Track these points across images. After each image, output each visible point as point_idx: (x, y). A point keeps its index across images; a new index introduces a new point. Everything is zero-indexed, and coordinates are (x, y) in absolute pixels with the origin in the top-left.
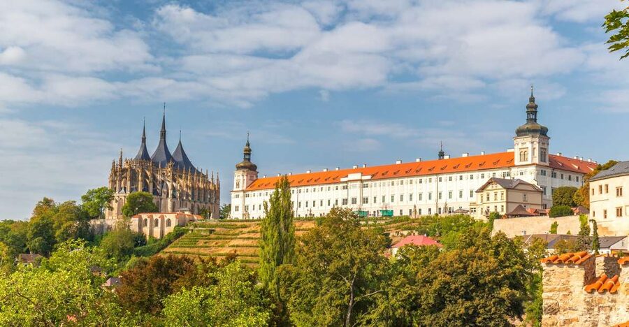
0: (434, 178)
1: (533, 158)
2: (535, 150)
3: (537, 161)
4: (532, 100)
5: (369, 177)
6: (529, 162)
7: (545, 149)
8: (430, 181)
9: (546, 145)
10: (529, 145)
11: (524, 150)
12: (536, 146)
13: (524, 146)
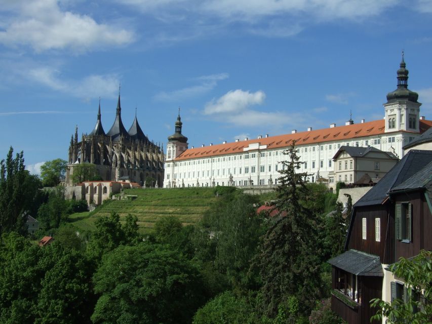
0: (317, 147)
1: (400, 125)
2: (403, 117)
3: (404, 128)
4: (403, 65)
5: (265, 147)
6: (396, 129)
7: (415, 115)
8: (314, 150)
9: (416, 111)
10: (396, 112)
11: (392, 117)
12: (404, 112)
13: (392, 113)
